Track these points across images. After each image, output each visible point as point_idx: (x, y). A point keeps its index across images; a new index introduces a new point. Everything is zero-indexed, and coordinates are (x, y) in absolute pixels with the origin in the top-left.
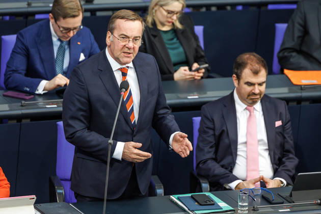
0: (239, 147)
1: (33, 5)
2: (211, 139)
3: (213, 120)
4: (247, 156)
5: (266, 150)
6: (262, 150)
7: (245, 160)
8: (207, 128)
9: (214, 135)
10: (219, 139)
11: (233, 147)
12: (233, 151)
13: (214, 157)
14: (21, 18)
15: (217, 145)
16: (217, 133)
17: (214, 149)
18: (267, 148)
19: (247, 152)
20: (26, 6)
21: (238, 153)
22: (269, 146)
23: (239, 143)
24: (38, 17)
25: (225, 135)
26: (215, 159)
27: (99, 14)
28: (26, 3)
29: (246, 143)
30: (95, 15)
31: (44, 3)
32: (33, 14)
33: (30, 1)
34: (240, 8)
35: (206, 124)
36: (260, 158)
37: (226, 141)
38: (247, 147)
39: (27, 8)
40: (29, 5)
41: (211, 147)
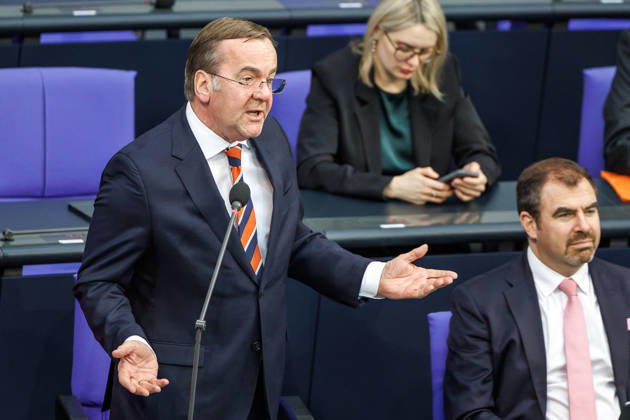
0: (550, 378)
1: (36, 12)
2: (485, 362)
3: (486, 318)
4: (569, 400)
5: (610, 383)
6: (601, 384)
7: (565, 411)
8: (472, 336)
9: (491, 352)
10: (501, 361)
11: (536, 380)
12: (537, 389)
13: (492, 403)
14: (8, 42)
15: (497, 377)
16: (497, 349)
17: (489, 386)
18: (612, 379)
19: (567, 390)
20: (21, 14)
21: (550, 394)
22: (615, 375)
23: (549, 370)
24: (46, 39)
25: (516, 353)
26: (494, 410)
27: (185, 34)
28: (21, 7)
29: (564, 369)
30: (177, 36)
31: (60, 7)
32: (36, 32)
33: (28, 4)
34: (505, 26)
35: (468, 327)
36: (599, 405)
37: (521, 366)
38: (566, 378)
39: (22, 18)
40: (27, 11)
41: (485, 381)
